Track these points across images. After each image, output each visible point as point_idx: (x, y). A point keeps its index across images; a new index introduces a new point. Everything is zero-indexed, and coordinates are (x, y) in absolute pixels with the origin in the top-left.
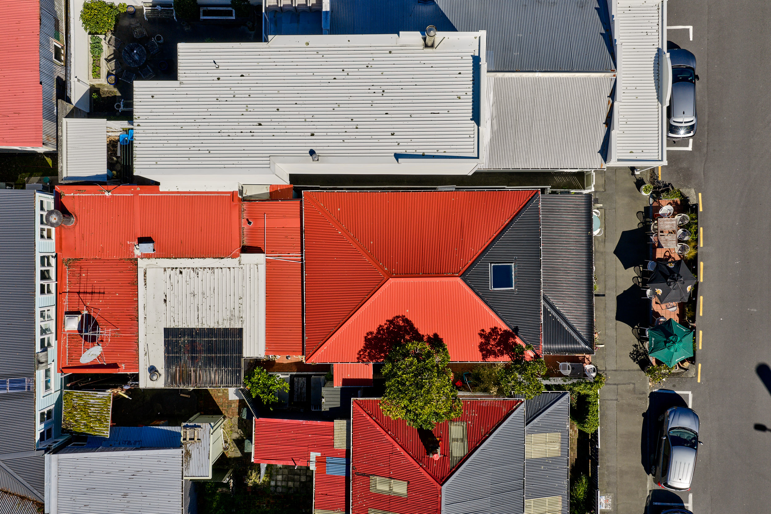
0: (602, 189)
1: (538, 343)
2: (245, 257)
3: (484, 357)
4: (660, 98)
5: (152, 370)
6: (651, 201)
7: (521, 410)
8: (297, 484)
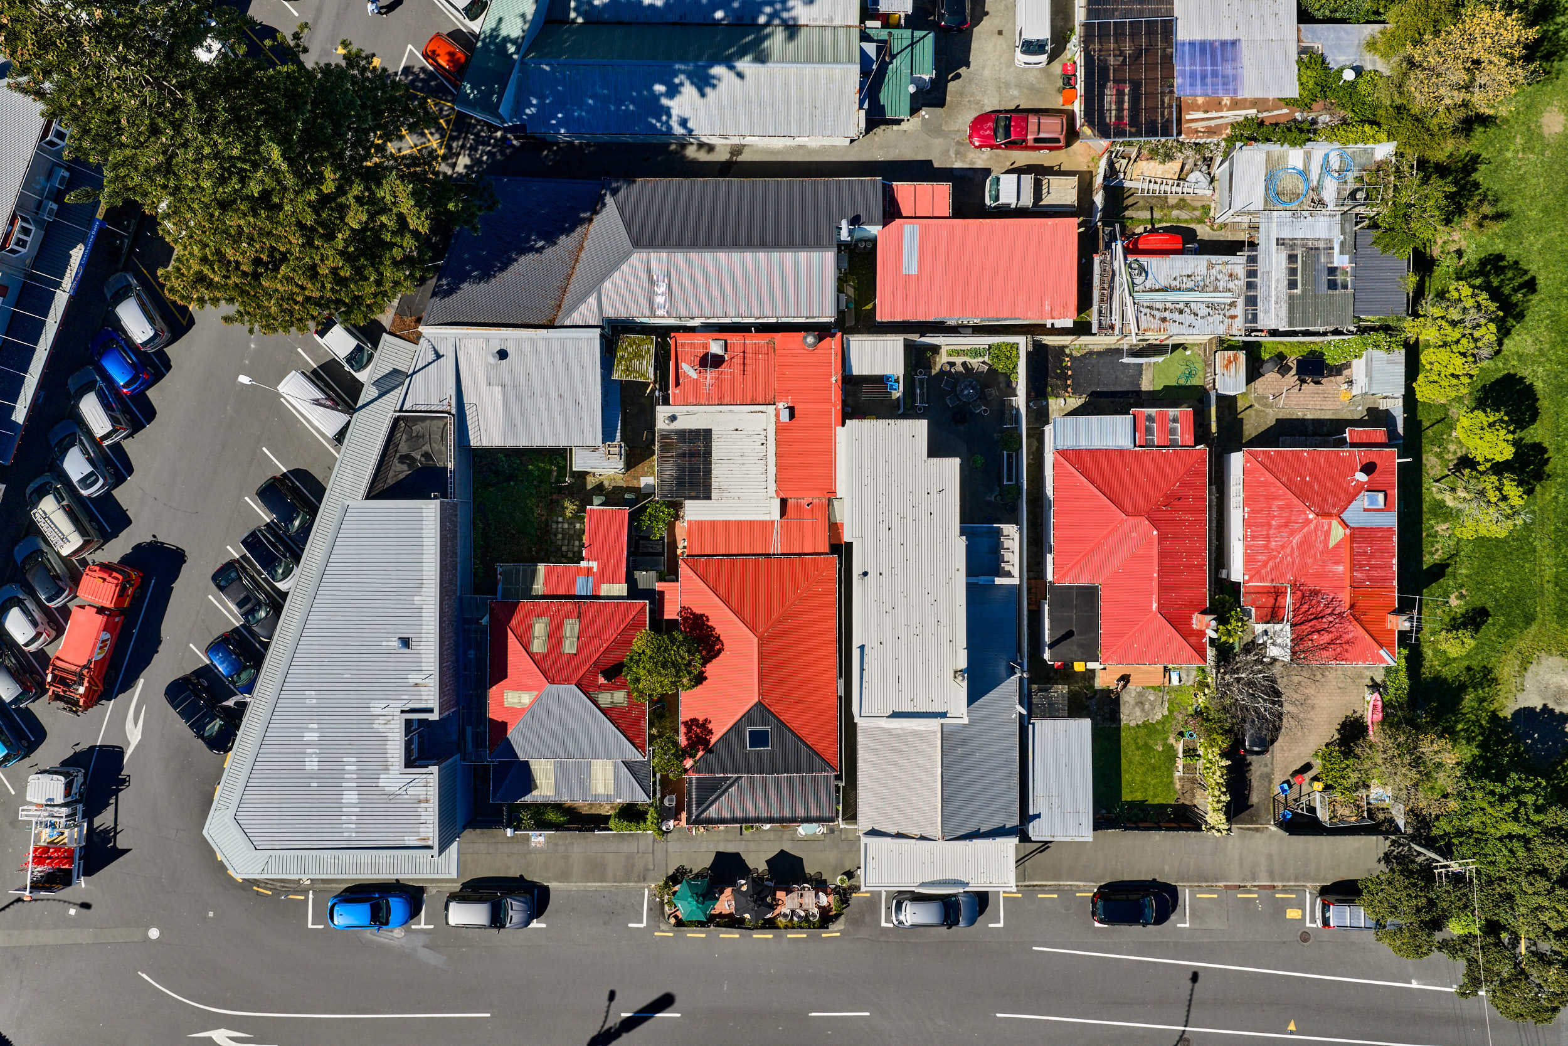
0: (843, 837)
1: (698, 772)
2: (777, 503)
3: (685, 723)
4: (923, 885)
5: (673, 418)
6: (832, 886)
7: (636, 756)
8: (560, 543)
